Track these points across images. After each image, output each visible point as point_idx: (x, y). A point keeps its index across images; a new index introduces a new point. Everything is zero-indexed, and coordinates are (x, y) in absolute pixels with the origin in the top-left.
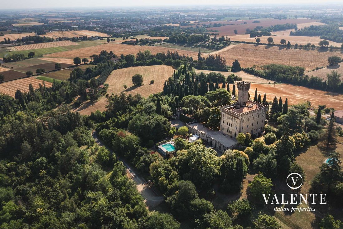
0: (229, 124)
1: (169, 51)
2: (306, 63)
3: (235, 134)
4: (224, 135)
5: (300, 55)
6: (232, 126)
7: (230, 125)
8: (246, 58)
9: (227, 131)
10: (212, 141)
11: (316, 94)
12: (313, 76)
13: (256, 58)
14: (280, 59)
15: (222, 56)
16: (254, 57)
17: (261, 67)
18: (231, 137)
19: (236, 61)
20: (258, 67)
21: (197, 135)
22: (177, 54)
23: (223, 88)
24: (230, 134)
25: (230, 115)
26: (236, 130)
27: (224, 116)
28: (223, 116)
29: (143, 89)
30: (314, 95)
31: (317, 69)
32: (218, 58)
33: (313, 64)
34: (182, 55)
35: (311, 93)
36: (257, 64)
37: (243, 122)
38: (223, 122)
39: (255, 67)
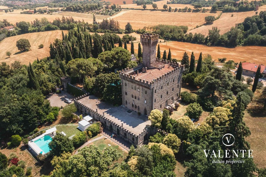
0: (134, 96)
1: (63, 17)
2: (187, 23)
3: (145, 109)
4: (129, 111)
5: (181, 17)
6: (139, 99)
7: (136, 98)
8: (136, 22)
9: (133, 105)
10: (113, 125)
11: (202, 48)
12: (196, 33)
13: (145, 21)
14: (165, 21)
15: (115, 20)
16: (143, 21)
17: (151, 28)
18: (139, 114)
19: (128, 24)
20: (148, 28)
21: (90, 115)
22: (73, 20)
23: (119, 46)
24: (137, 110)
25: (135, 83)
26: (145, 105)
27: (126, 85)
28: (124, 84)
29: (30, 55)
30: (201, 50)
31: (197, 27)
32: (112, 22)
33: (192, 23)
34: (78, 21)
35: (198, 48)
36: (147, 26)
37: (155, 92)
38: (126, 94)
39: (145, 29)
